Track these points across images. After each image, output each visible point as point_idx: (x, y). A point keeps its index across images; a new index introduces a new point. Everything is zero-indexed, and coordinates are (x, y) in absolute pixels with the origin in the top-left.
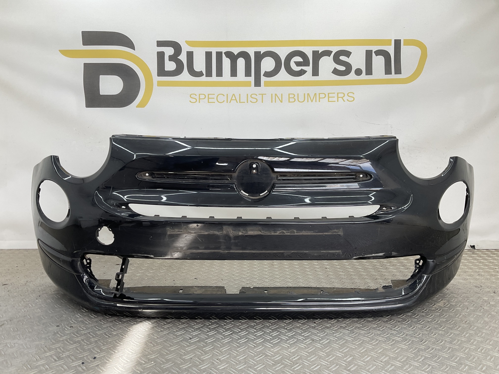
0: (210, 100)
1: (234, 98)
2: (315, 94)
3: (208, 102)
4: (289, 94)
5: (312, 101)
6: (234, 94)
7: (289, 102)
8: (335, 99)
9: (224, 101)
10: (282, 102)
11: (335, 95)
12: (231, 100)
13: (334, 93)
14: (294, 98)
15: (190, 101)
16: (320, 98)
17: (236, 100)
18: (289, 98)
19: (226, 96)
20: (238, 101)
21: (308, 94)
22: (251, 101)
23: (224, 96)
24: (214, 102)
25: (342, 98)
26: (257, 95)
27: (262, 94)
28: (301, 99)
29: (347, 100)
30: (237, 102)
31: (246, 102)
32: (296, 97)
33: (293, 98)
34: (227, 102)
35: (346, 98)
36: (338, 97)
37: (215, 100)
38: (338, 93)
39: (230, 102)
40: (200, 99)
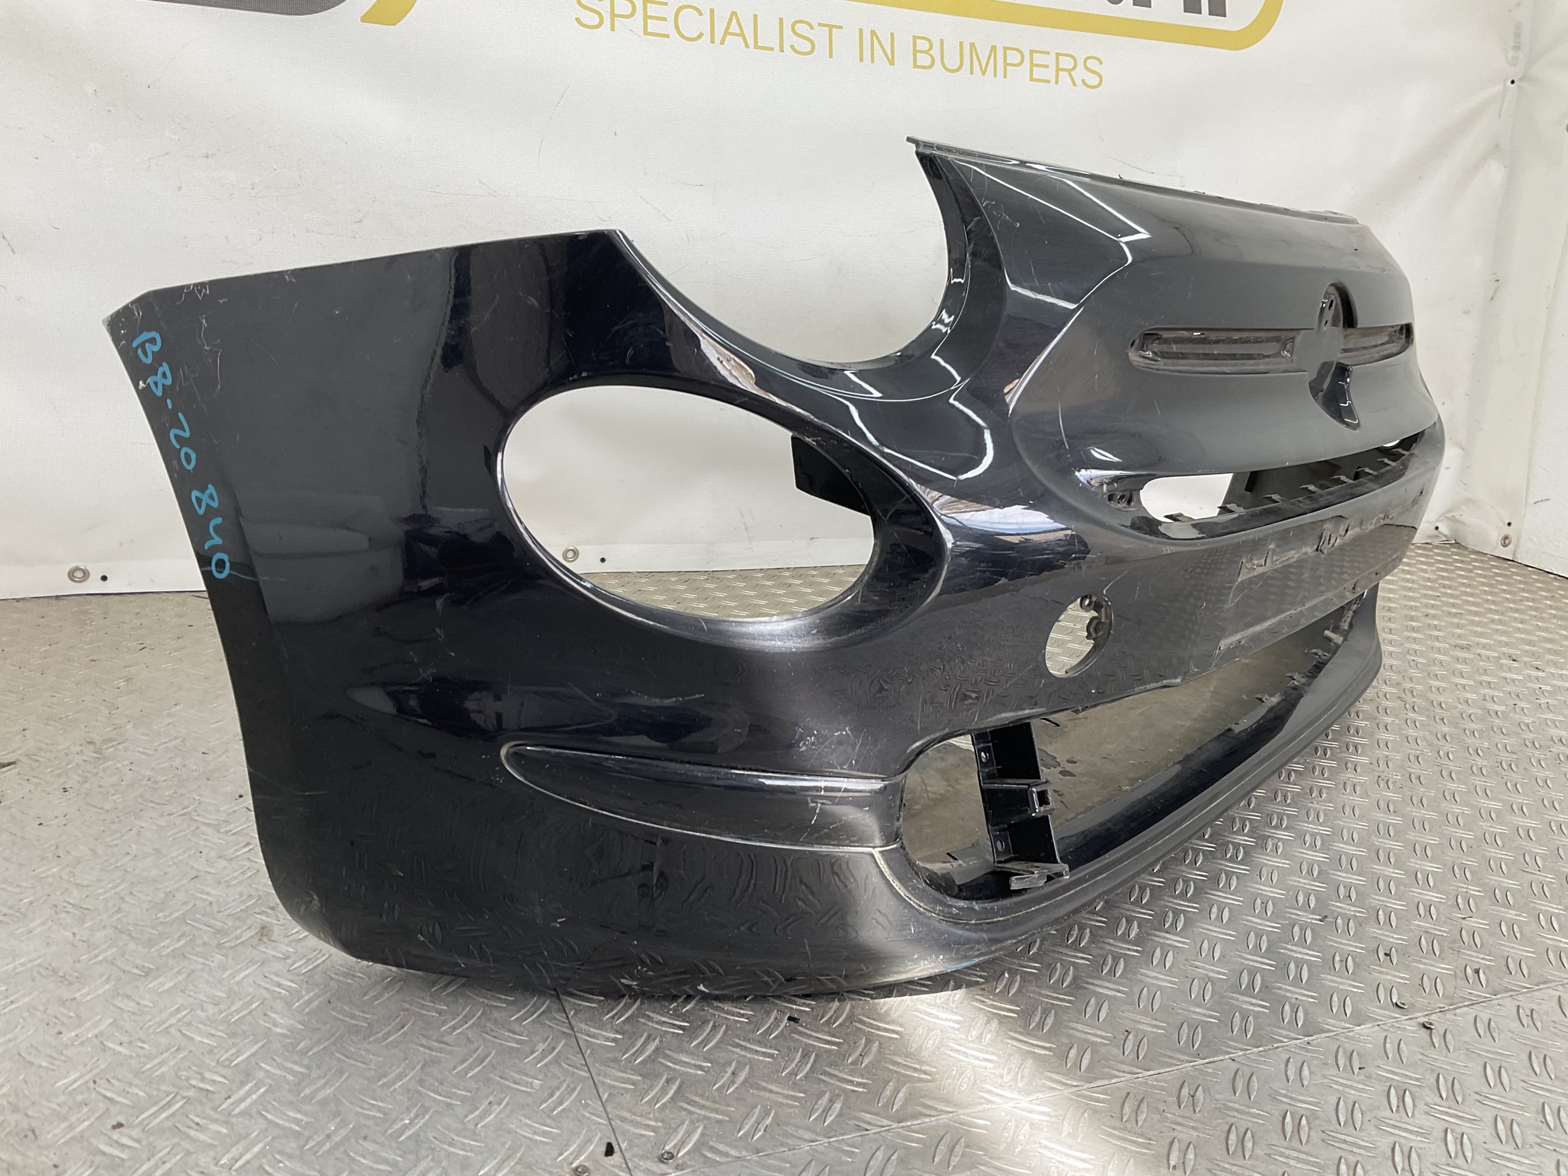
0: (653, 26)
1: (734, 29)
2: (994, 48)
3: (646, 33)
4: (915, 38)
5: (984, 73)
6: (734, 14)
7: (915, 66)
8: (1050, 74)
9: (701, 35)
10: (892, 62)
11: (1050, 60)
12: (726, 33)
13: (1048, 53)
14: (930, 55)
15: (578, 19)
16: (1006, 64)
17: (742, 35)
18: (915, 51)
19: (708, 16)
20: (751, 42)
21: (972, 45)
22: (792, 47)
23: (701, 14)
24: (668, 36)
25: (1069, 71)
26: (812, 28)
27: (831, 27)
28: (952, 62)
29: (1083, 81)
30: (747, 46)
31: (777, 48)
32: (936, 52)
33: (926, 52)
34: (713, 42)
35: (1080, 73)
36: (1058, 69)
37: (668, 27)
38: (1058, 55)
39: (722, 43)
40: (613, 15)
